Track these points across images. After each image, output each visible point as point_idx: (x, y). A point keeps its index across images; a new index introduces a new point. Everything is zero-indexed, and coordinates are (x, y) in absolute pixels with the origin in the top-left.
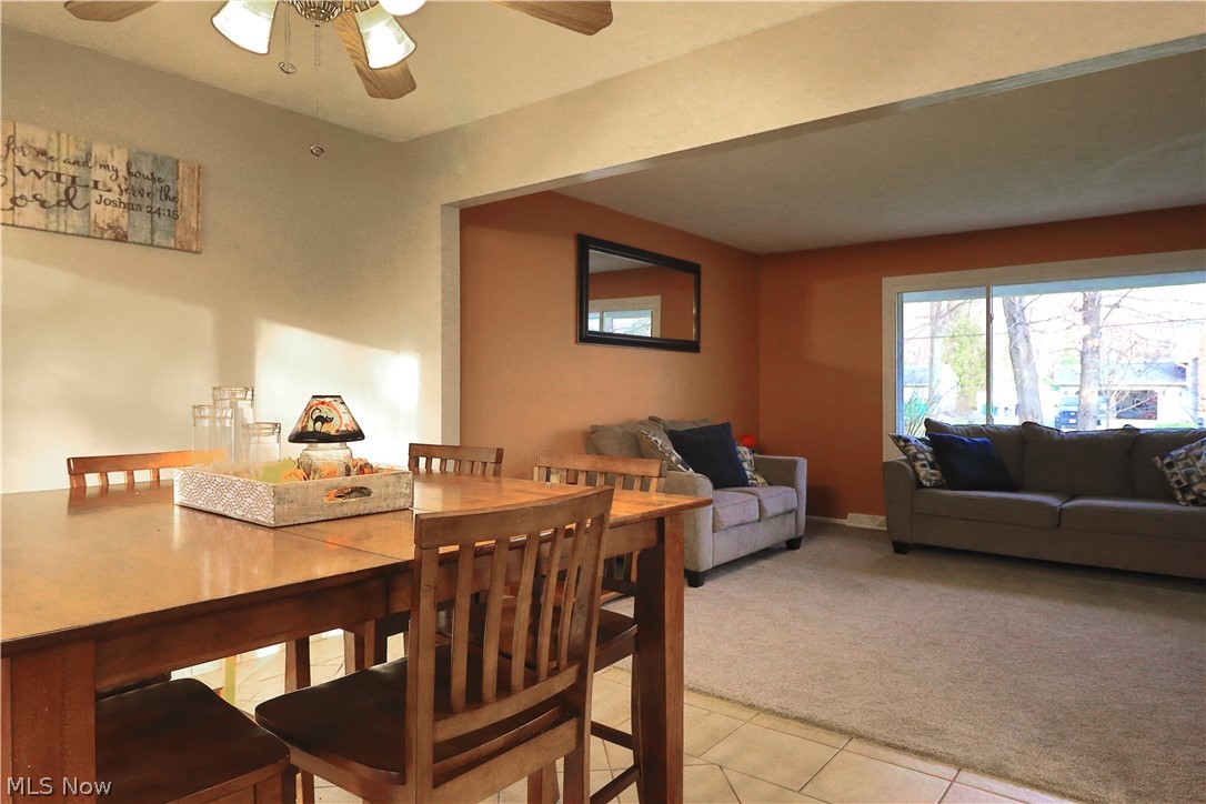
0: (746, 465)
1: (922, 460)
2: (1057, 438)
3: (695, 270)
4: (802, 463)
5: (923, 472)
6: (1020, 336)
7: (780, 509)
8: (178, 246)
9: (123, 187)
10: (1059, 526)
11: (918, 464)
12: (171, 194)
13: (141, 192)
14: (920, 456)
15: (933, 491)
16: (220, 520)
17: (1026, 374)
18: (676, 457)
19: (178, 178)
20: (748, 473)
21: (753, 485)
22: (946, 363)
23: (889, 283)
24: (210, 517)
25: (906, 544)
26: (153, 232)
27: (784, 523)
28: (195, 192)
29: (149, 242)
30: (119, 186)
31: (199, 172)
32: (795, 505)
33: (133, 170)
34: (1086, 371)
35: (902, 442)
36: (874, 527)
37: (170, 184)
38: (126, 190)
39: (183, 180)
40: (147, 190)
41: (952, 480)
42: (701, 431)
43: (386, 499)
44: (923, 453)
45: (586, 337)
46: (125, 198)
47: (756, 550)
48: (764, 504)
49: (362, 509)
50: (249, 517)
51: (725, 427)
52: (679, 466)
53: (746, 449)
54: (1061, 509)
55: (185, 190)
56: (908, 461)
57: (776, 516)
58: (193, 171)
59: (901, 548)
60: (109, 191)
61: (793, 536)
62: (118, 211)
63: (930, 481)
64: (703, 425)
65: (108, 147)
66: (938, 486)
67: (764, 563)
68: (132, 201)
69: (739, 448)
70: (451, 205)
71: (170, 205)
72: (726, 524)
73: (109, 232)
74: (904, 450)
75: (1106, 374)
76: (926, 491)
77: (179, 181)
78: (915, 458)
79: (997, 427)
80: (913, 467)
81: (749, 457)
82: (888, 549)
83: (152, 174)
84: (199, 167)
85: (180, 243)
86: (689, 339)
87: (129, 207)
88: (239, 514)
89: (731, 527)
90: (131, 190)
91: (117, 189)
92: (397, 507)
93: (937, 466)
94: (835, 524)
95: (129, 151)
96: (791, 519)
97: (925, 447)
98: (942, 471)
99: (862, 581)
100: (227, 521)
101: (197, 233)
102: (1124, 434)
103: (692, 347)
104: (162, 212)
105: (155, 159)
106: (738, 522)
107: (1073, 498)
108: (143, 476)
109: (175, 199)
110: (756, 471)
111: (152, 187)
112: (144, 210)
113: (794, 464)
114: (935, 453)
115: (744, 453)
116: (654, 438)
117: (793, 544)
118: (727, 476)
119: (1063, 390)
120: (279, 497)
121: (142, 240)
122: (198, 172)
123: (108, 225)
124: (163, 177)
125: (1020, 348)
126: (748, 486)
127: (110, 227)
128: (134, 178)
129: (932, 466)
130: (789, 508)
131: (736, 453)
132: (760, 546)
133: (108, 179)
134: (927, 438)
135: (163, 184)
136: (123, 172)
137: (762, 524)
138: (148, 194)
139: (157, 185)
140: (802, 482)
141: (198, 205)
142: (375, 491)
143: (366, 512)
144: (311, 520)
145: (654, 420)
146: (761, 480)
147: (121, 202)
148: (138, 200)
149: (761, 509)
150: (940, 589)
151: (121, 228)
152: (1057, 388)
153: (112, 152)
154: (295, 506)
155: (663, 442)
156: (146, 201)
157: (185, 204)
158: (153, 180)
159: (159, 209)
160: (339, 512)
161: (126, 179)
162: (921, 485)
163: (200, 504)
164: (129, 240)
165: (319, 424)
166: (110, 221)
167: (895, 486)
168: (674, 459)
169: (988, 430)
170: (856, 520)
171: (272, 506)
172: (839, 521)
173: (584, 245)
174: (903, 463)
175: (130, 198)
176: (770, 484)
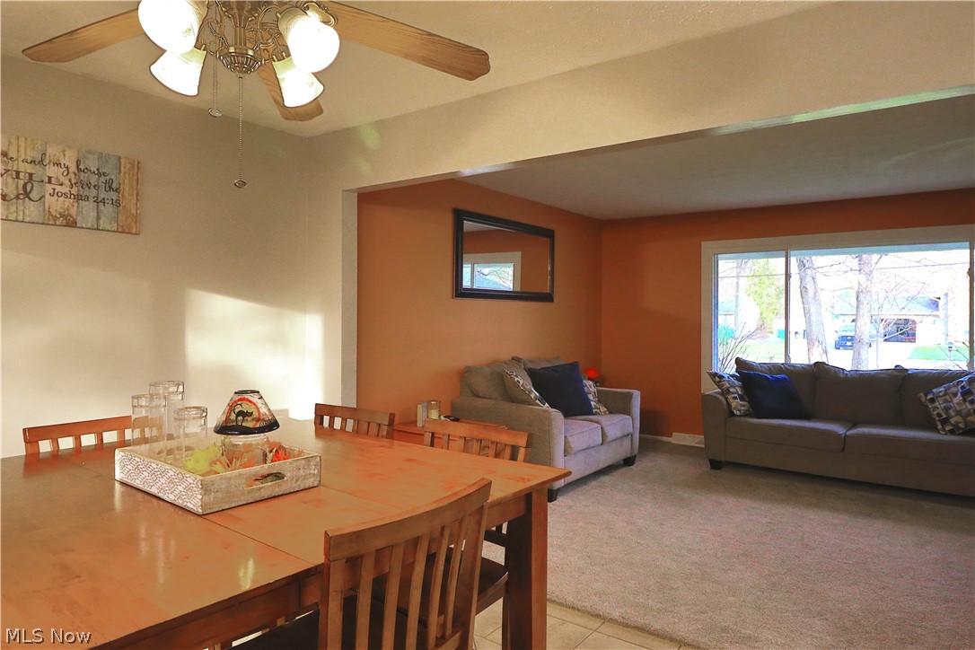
0: (591, 397)
1: (733, 393)
2: (842, 376)
3: (549, 234)
4: (637, 395)
5: (734, 403)
6: (809, 279)
7: (619, 434)
8: (120, 230)
9: (73, 181)
10: (843, 449)
11: (730, 397)
12: (114, 186)
13: (89, 186)
14: (732, 390)
15: (742, 419)
16: (155, 501)
17: (813, 309)
18: (535, 394)
19: (120, 172)
20: (593, 403)
21: (596, 414)
22: (749, 295)
23: (707, 246)
24: (147, 497)
25: (721, 462)
26: (98, 219)
27: (621, 445)
28: (135, 183)
29: (95, 227)
30: (70, 180)
31: (138, 168)
32: (631, 430)
33: (82, 167)
34: (861, 306)
35: (718, 379)
36: (693, 444)
37: (113, 177)
38: (76, 184)
39: (125, 173)
40: (93, 182)
41: (758, 410)
42: (554, 368)
43: (297, 480)
44: (734, 387)
45: (461, 293)
46: (74, 191)
47: (599, 468)
48: (606, 430)
49: (277, 491)
50: (179, 502)
51: (574, 366)
52: (537, 401)
53: (591, 383)
54: (846, 436)
55: (127, 182)
56: (722, 394)
57: (616, 440)
58: (133, 166)
59: (716, 465)
60: (61, 185)
61: (629, 455)
62: (69, 202)
63: (740, 411)
64: (557, 363)
65: (61, 147)
66: (746, 415)
67: (605, 479)
68: (81, 193)
69: (585, 382)
70: (351, 191)
71: (113, 195)
72: (576, 449)
73: (61, 219)
74: (719, 384)
75: (876, 309)
76: (737, 419)
77: (122, 174)
78: (728, 392)
79: (793, 366)
80: (726, 399)
81: (593, 389)
82: (706, 467)
83: (98, 169)
84: (138, 163)
85: (122, 226)
86: (545, 291)
87: (78, 198)
88: (171, 498)
89: (579, 451)
90: (80, 183)
91: (67, 183)
92: (307, 486)
93: (745, 397)
94: (662, 442)
95: (78, 151)
96: (627, 442)
97: (736, 382)
98: (749, 402)
99: (686, 495)
100: (161, 503)
101: (136, 218)
102: (896, 373)
103: (547, 298)
104: (106, 201)
105: (101, 157)
106: (585, 447)
107: (854, 425)
108: (88, 440)
109: (117, 190)
110: (599, 402)
111: (99, 180)
112: (91, 200)
113: (630, 396)
114: (743, 387)
115: (590, 386)
116: (516, 379)
117: (628, 462)
118: (575, 407)
119: (842, 318)
120: (206, 489)
121: (89, 226)
122: (137, 166)
123: (60, 214)
124: (107, 172)
125: (808, 287)
126: (593, 414)
127: (62, 215)
128: (82, 174)
129: (742, 398)
130: (626, 432)
131: (582, 386)
132: (602, 465)
133: (60, 175)
134: (737, 374)
135: (108, 178)
136: (73, 168)
137: (605, 447)
138: (94, 186)
139: (103, 179)
140: (636, 411)
141: (137, 194)
142: (288, 475)
143: (281, 493)
144: (233, 505)
145: (517, 360)
146: (603, 409)
147: (71, 194)
148: (86, 192)
149: (604, 434)
150: (748, 503)
151: (71, 216)
152: (837, 316)
153: (64, 151)
154: (219, 495)
155: (523, 381)
156: (93, 192)
157: (126, 194)
158: (99, 174)
159: (104, 199)
160: (257, 496)
161: (75, 174)
162: (732, 414)
163: (138, 483)
164: (78, 225)
165: (240, 418)
166: (62, 211)
167: (711, 413)
168: (533, 396)
169: (786, 369)
170: (679, 438)
171: (200, 497)
172: (665, 439)
173: (459, 216)
174: (718, 396)
175: (79, 190)
176: (611, 413)
